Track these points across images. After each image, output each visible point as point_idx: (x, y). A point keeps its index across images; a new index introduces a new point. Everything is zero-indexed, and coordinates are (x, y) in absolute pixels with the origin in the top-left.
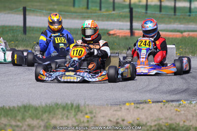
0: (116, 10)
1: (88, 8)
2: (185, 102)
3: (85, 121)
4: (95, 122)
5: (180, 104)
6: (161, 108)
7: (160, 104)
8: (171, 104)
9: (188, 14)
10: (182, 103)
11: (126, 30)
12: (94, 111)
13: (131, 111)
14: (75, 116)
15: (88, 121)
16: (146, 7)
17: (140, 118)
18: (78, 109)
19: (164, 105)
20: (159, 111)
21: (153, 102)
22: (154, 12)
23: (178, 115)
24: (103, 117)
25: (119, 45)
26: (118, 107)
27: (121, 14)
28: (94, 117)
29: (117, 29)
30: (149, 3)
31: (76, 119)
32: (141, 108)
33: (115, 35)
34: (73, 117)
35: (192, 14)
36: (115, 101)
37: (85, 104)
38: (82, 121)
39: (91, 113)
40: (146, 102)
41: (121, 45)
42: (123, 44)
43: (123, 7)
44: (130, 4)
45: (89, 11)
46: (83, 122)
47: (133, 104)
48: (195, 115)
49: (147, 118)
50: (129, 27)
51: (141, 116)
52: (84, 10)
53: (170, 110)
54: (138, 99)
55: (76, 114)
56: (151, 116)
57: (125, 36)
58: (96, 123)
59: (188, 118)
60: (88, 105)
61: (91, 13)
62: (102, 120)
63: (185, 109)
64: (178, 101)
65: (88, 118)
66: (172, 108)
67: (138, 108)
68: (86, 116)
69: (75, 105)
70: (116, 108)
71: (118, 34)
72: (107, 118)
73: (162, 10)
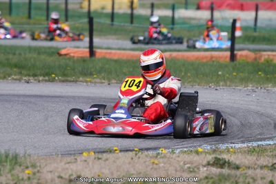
0: (69, 20)
1: (29, 17)
2: (165, 151)
3: (25, 178)
4: (39, 179)
5: (158, 154)
6: (132, 159)
7: (131, 153)
8: (146, 153)
9: (171, 26)
10: (160, 152)
11: (84, 48)
12: (38, 164)
13: (90, 163)
14: (10, 171)
15: (29, 178)
16: (112, 16)
17: (103, 173)
18: (15, 160)
19: (136, 155)
20: (130, 163)
21: (121, 151)
22: (122, 24)
23: (156, 169)
24: (51, 172)
25: (74, 70)
26: (72, 157)
27: (77, 25)
28: (38, 172)
29: (71, 47)
30: (116, 11)
31: (12, 175)
32: (103, 159)
33: (68, 56)
34: (8, 173)
35: (175, 26)
36: (68, 149)
37: (25, 153)
38: (20, 178)
39: (34, 166)
40: (110, 151)
41: (76, 70)
42: (80, 69)
43: (80, 16)
44: (89, 12)
45: (32, 21)
46: (23, 179)
47: (93, 153)
48: (178, 169)
49: (112, 174)
50: (87, 44)
51: (104, 171)
52: (25, 20)
53: (145, 162)
54: (99, 146)
55: (13, 168)
56: (118, 171)
57: (81, 57)
58: (40, 181)
59: (169, 173)
60: (30, 155)
61: (35, 24)
62: (49, 176)
63: (165, 160)
64: (155, 149)
65: (29, 174)
66: (148, 160)
67: (99, 159)
68: (27, 172)
69: (11, 155)
70: (69, 159)
71: (72, 55)
72: (57, 174)
73: (135, 21)
